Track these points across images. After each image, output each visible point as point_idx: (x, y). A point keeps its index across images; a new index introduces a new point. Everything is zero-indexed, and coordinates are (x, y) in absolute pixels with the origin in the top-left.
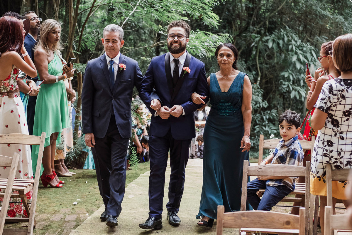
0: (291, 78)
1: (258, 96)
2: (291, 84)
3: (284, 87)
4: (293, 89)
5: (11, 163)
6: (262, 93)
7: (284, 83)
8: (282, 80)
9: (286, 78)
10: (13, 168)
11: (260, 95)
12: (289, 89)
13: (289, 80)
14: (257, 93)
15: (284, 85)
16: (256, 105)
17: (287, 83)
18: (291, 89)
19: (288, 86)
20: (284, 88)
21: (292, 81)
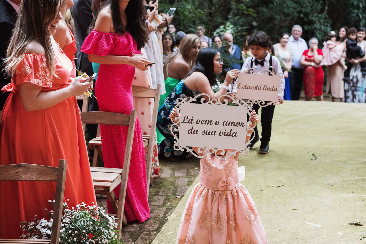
0: (361, 6)
1: (327, 26)
2: (361, 11)
3: (354, 15)
4: (363, 17)
5: (129, 121)
6: (331, 22)
7: (353, 11)
8: (351, 9)
9: (356, 5)
10: (131, 126)
11: (329, 25)
12: (359, 17)
13: (358, 8)
14: (326, 24)
15: (354, 13)
16: (324, 36)
17: (356, 11)
18: (361, 17)
19: (358, 15)
20: (353, 17)
21: (361, 9)
